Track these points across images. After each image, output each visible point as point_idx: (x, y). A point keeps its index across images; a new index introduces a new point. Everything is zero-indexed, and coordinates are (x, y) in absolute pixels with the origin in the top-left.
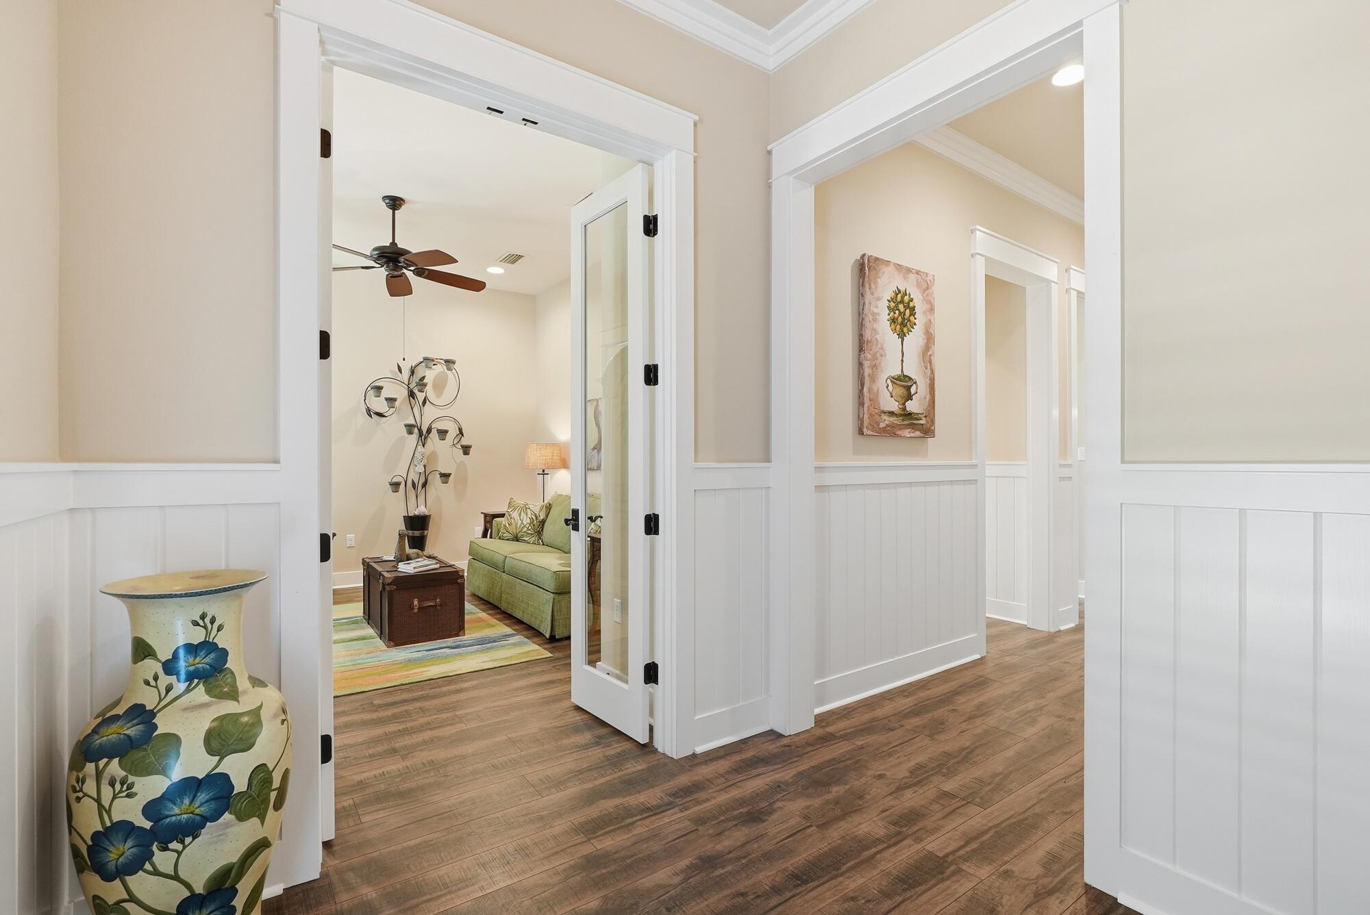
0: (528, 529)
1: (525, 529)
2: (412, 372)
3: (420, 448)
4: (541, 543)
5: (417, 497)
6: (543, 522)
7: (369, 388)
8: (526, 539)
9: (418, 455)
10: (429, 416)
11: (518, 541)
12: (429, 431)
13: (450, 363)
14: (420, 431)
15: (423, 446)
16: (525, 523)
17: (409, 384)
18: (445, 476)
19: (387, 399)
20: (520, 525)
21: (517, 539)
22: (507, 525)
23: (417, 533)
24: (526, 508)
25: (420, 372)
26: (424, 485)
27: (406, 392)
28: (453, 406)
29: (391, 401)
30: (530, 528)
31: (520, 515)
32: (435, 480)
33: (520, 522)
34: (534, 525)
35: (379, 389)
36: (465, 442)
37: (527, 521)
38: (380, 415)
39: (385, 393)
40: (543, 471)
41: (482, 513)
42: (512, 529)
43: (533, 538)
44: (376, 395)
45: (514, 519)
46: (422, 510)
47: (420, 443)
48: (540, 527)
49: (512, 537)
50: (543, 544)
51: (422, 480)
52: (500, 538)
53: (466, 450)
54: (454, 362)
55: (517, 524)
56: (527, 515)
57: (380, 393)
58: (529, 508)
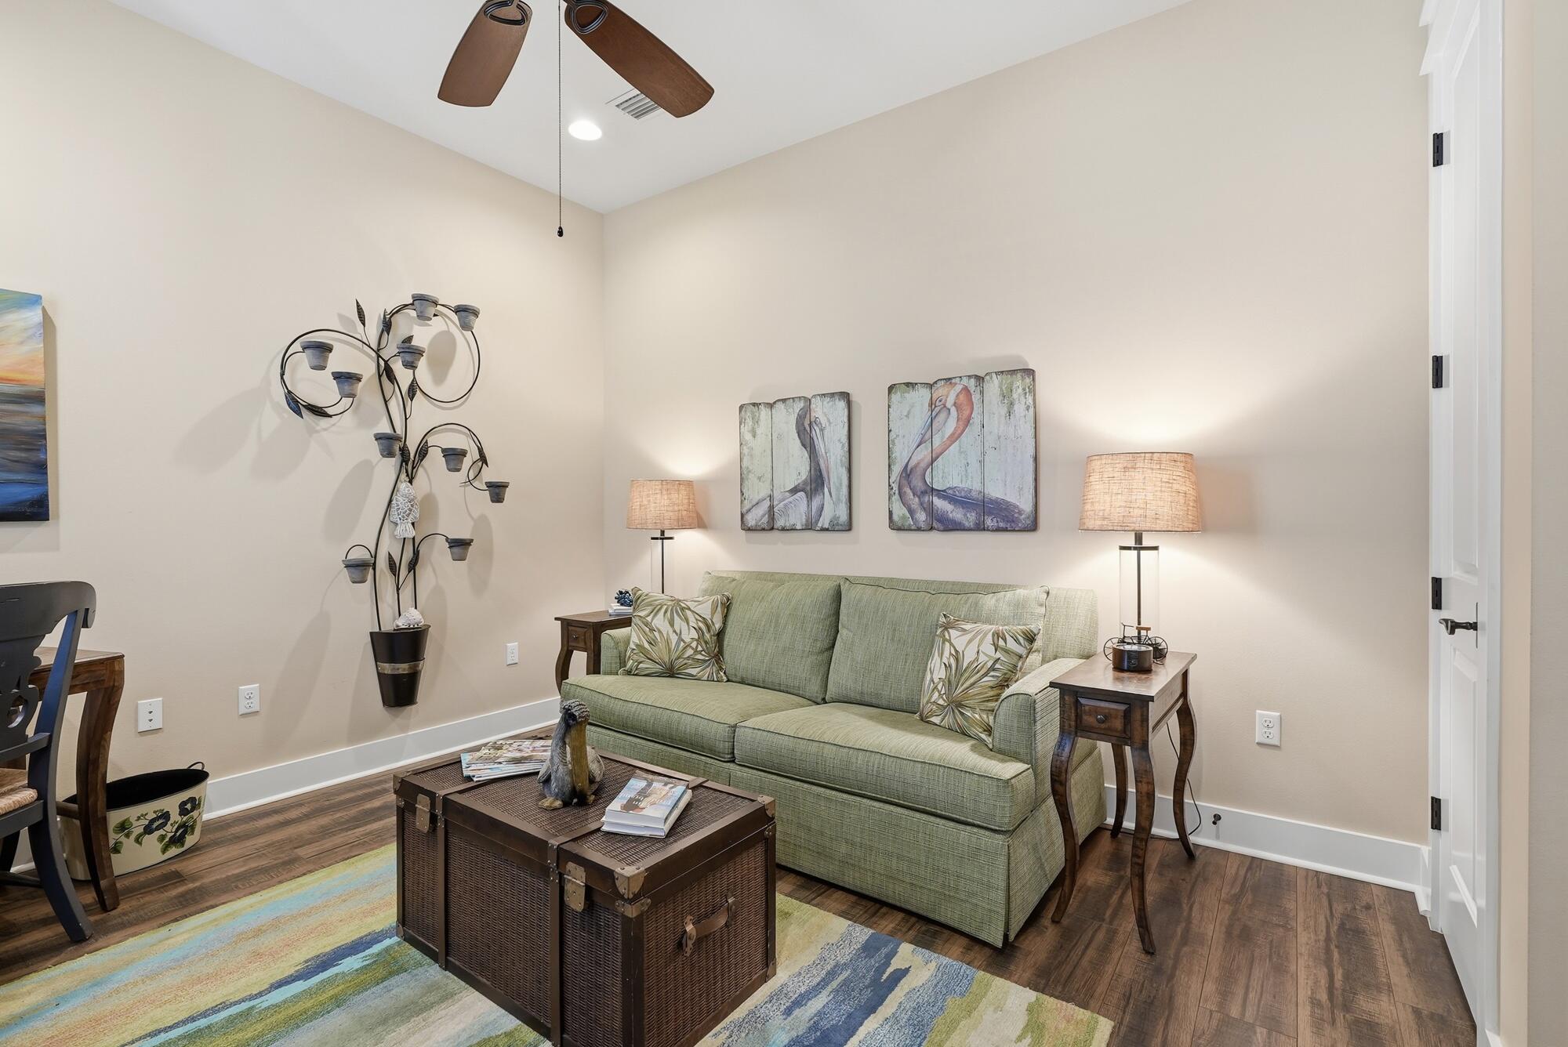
0: (696, 651)
1: (690, 652)
2: (387, 326)
3: (403, 486)
4: (725, 679)
5: (398, 589)
6: (720, 635)
7: (297, 347)
8: (693, 671)
9: (400, 500)
10: (421, 419)
11: (672, 676)
12: (423, 451)
13: (465, 312)
14: (404, 451)
15: (411, 482)
16: (687, 638)
17: (378, 350)
18: (460, 546)
19: (339, 377)
20: (678, 644)
21: (670, 672)
22: (646, 645)
23: (403, 668)
24: (683, 609)
25: (404, 326)
26: (413, 565)
27: (374, 366)
28: (466, 403)
29: (346, 379)
30: (700, 648)
31: (672, 624)
32: (438, 555)
33: (674, 638)
34: (706, 643)
35: (324, 349)
36: (489, 475)
37: (689, 635)
38: (318, 411)
39: (337, 361)
40: (663, 533)
41: (556, 619)
42: (660, 653)
43: (708, 669)
44: (316, 363)
45: (660, 632)
46: (412, 617)
47: (403, 476)
48: (716, 645)
49: (657, 668)
50: (728, 681)
51: (408, 554)
52: (629, 673)
53: (497, 491)
54: (476, 313)
55: (668, 642)
56: (688, 624)
57: (326, 359)
58: (689, 609)
